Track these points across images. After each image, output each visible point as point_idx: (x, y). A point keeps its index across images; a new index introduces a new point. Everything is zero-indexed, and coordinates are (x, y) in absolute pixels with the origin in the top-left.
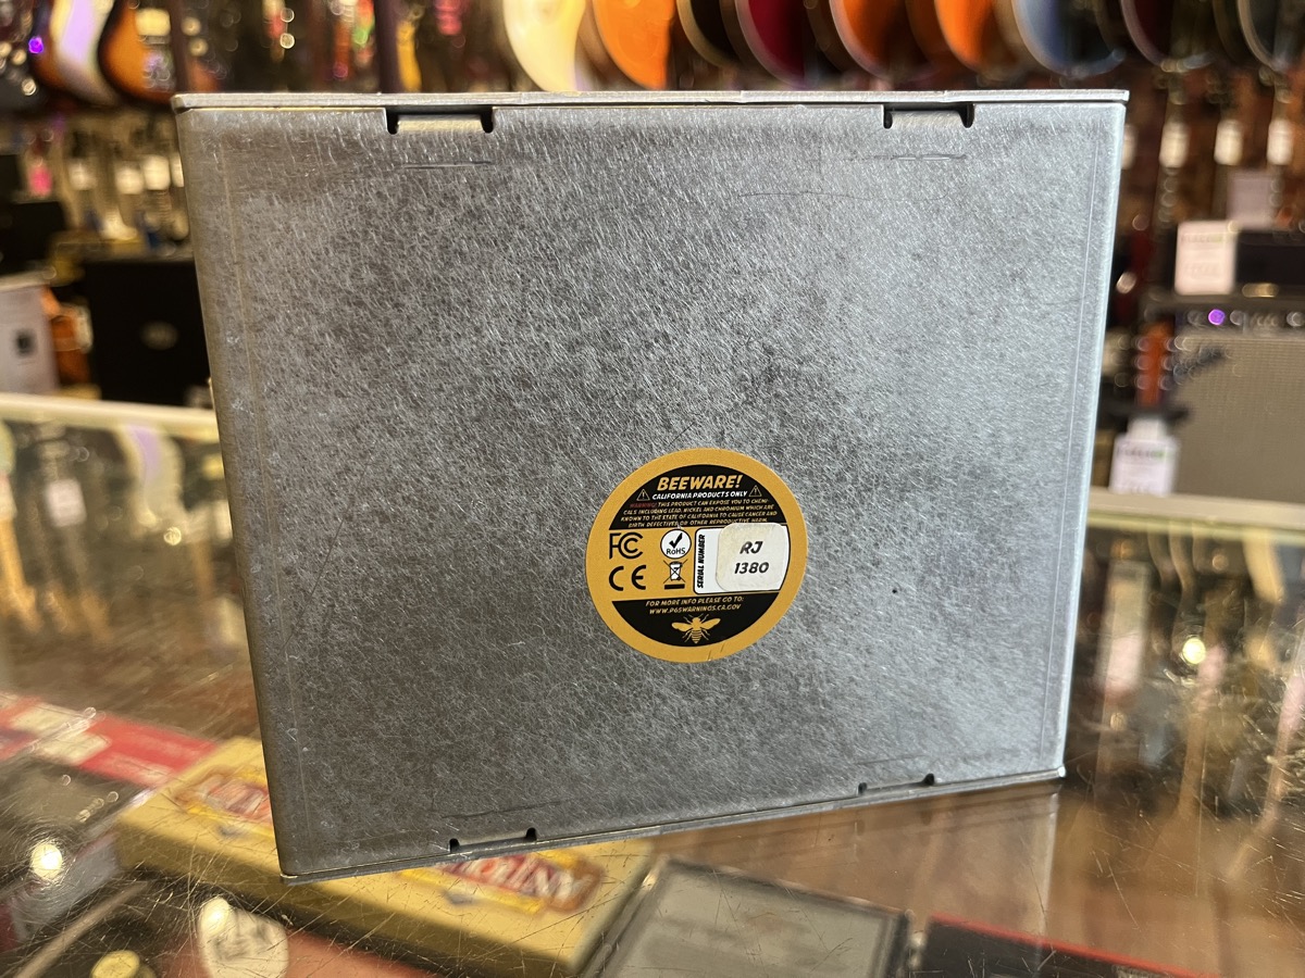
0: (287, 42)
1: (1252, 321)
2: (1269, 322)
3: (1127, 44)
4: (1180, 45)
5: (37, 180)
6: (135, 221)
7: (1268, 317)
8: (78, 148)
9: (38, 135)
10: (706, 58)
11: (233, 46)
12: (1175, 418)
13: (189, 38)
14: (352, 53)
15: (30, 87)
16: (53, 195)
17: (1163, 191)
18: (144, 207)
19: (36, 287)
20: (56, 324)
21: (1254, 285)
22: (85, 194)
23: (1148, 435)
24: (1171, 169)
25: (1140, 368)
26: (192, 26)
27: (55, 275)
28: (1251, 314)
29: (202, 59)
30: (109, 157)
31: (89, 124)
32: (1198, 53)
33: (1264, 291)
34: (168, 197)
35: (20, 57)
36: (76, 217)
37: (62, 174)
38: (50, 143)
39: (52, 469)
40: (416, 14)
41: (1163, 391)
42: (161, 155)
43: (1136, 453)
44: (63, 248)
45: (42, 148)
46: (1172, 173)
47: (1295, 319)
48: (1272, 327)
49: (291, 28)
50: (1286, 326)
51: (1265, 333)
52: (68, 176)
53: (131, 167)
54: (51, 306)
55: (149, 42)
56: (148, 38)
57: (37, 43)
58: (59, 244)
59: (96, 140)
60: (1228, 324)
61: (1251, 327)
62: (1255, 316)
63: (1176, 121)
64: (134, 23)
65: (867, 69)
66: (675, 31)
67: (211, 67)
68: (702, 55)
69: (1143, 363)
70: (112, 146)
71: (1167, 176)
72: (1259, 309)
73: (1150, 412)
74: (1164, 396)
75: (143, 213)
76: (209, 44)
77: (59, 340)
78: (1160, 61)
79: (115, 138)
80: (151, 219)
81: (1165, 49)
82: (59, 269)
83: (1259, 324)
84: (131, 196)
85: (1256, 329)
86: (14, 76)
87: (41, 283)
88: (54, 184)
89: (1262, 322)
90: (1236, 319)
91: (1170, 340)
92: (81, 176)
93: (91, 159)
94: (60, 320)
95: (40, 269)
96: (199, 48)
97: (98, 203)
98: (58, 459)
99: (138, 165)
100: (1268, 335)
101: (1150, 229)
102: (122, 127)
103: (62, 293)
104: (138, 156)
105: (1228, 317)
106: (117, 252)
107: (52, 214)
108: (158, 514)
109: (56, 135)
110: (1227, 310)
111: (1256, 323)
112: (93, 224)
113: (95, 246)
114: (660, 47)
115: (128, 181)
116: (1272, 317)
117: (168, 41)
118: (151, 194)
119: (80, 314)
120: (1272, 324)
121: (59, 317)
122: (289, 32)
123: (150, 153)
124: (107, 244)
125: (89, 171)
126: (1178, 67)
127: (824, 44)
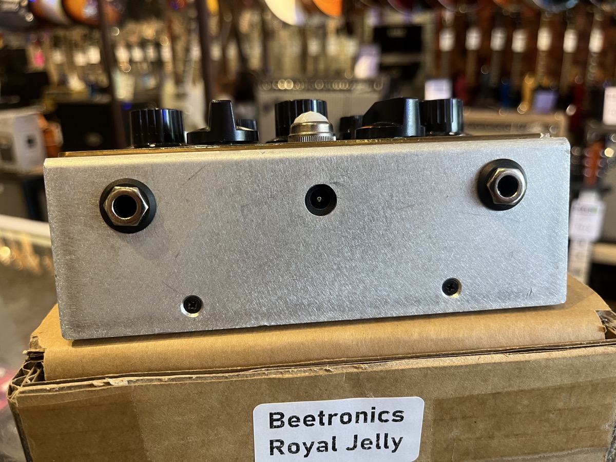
5: (37, 59)
6: (83, 78)
8: (56, 43)
9: (38, 38)
12: (603, 191)
15: (30, 18)
16: (45, 67)
17: (590, 64)
18: (88, 72)
19: (34, 114)
20: (46, 132)
22: (60, 66)
23: (590, 200)
24: (594, 53)
25: (586, 165)
27: (45, 108)
30: (71, 48)
31: (61, 33)
34: (100, 68)
35: (25, 3)
36: (55, 76)
37: (50, 56)
38: (43, 41)
41: (598, 178)
42: (95, 46)
43: (583, 209)
44: (49, 94)
45: (39, 43)
46: (595, 56)
52: (52, 57)
53: (81, 52)
54: (42, 124)
58: (47, 93)
59: (65, 39)
67: (117, 7)
69: (588, 163)
70: (73, 42)
71: (593, 57)
73: (591, 188)
74: (598, 180)
75: (88, 74)
77: (48, 140)
79: (74, 38)
80: (92, 78)
82: (47, 105)
84: (82, 67)
86: (22, 12)
87: (38, 112)
88: (46, 62)
91: (602, 151)
92: (58, 57)
93: (63, 48)
95: (37, 105)
97: (67, 70)
99: (84, 50)
101: (584, 84)
102: (77, 34)
103: (48, 117)
104: (85, 47)
106: (75, 98)
107: (43, 77)
109: (46, 37)
112: (63, 82)
113: (64, 94)
115: (80, 59)
118: (91, 66)
119: (57, 127)
121: (47, 129)
123: (90, 45)
124: (68, 92)
125: (62, 55)
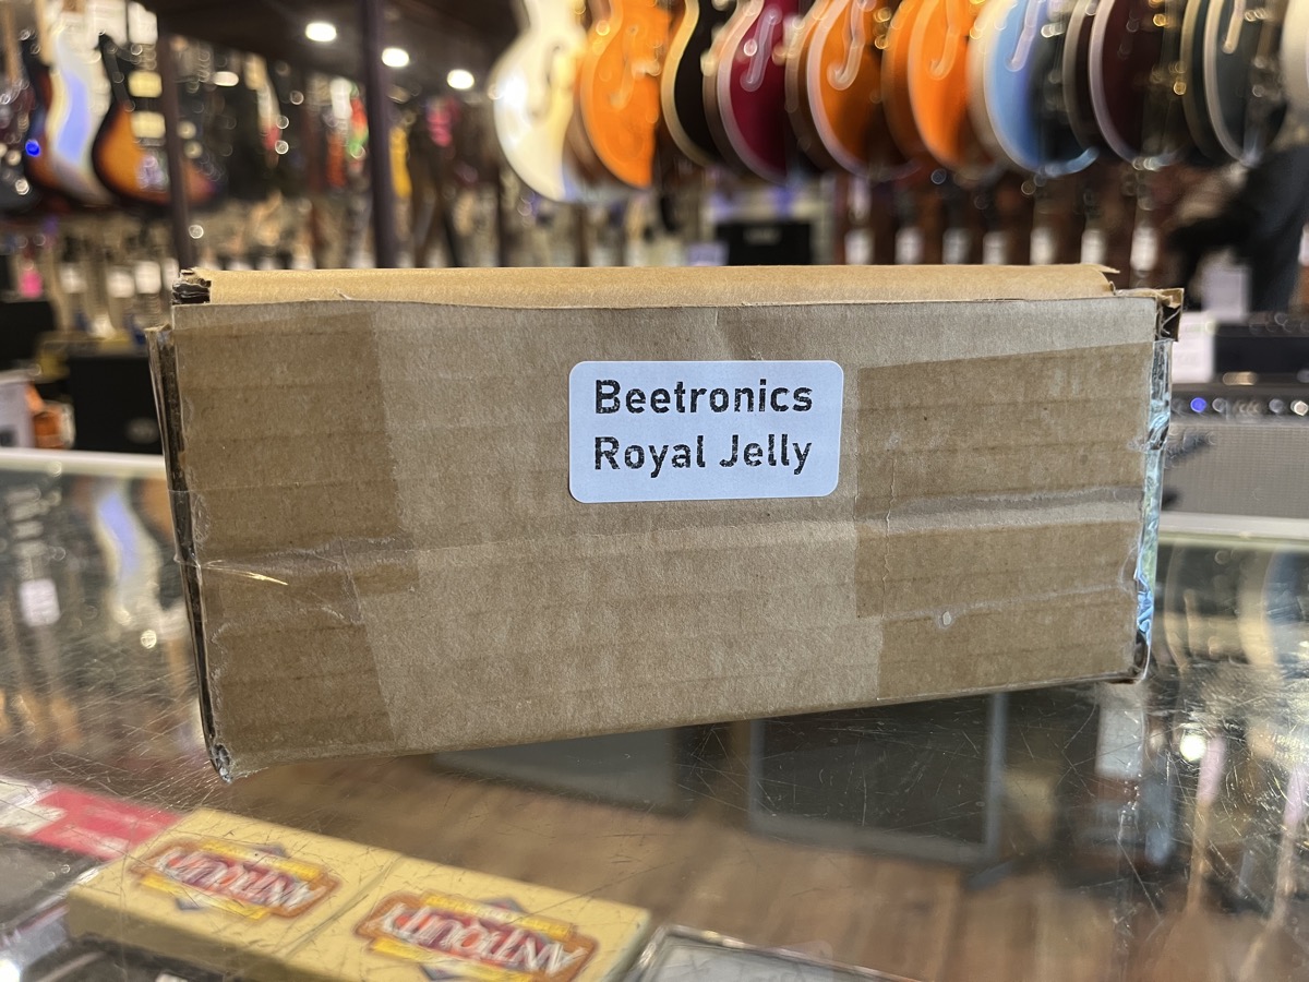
0: (282, 148)
1: (1234, 409)
2: (1251, 409)
3: (1099, 143)
4: (1152, 143)
5: (27, 280)
6: (125, 322)
7: (1251, 404)
8: (70, 253)
9: (30, 239)
10: (691, 158)
11: (227, 151)
13: (185, 142)
14: (346, 162)
15: (23, 187)
16: (44, 296)
18: (135, 311)
19: (21, 383)
20: (39, 420)
21: (1234, 374)
22: (76, 297)
24: (1142, 272)
26: (188, 130)
27: (40, 372)
28: (1233, 402)
29: (197, 161)
30: (101, 261)
31: (82, 229)
32: (1169, 152)
33: (1244, 379)
34: (158, 301)
35: (15, 158)
36: (65, 319)
37: (53, 279)
38: (40, 247)
39: (27, 569)
40: (408, 121)
42: (151, 260)
44: (49, 347)
45: (33, 252)
46: (1143, 276)
47: (1277, 406)
48: (1255, 414)
49: (285, 135)
50: (1268, 413)
51: (1248, 419)
52: (58, 280)
53: (121, 271)
54: (35, 403)
55: (144, 144)
56: (142, 140)
57: (34, 146)
58: (46, 342)
59: (87, 244)
60: (1211, 412)
61: (1234, 414)
62: (1237, 403)
63: (1145, 226)
64: (130, 124)
65: (846, 167)
66: (661, 133)
67: (206, 169)
68: (687, 154)
70: (104, 251)
71: (1139, 279)
72: (1240, 396)
75: (133, 315)
76: (204, 148)
77: (40, 437)
78: (1132, 158)
79: (107, 243)
80: (141, 321)
81: (1137, 147)
82: (45, 367)
83: (1241, 411)
84: (122, 300)
85: (1238, 416)
86: (8, 176)
87: (26, 380)
88: (44, 286)
89: (1244, 409)
90: (1218, 406)
92: (72, 280)
93: (82, 264)
94: (45, 416)
95: (26, 367)
96: (195, 151)
97: (88, 307)
98: (33, 559)
99: (130, 271)
100: (1251, 421)
102: (116, 231)
103: (47, 391)
104: (130, 261)
105: (1211, 405)
106: (104, 349)
107: (41, 314)
108: (133, 612)
109: (48, 242)
110: (1209, 399)
111: (1238, 410)
112: (82, 324)
113: (83, 345)
114: (647, 147)
115: (120, 285)
116: (1255, 403)
117: (163, 142)
118: (142, 297)
119: (64, 411)
120: (1255, 411)
121: (42, 414)
122: (283, 138)
123: (141, 258)
124: (95, 342)
125: (80, 276)
126: (1151, 164)
127: (806, 144)
